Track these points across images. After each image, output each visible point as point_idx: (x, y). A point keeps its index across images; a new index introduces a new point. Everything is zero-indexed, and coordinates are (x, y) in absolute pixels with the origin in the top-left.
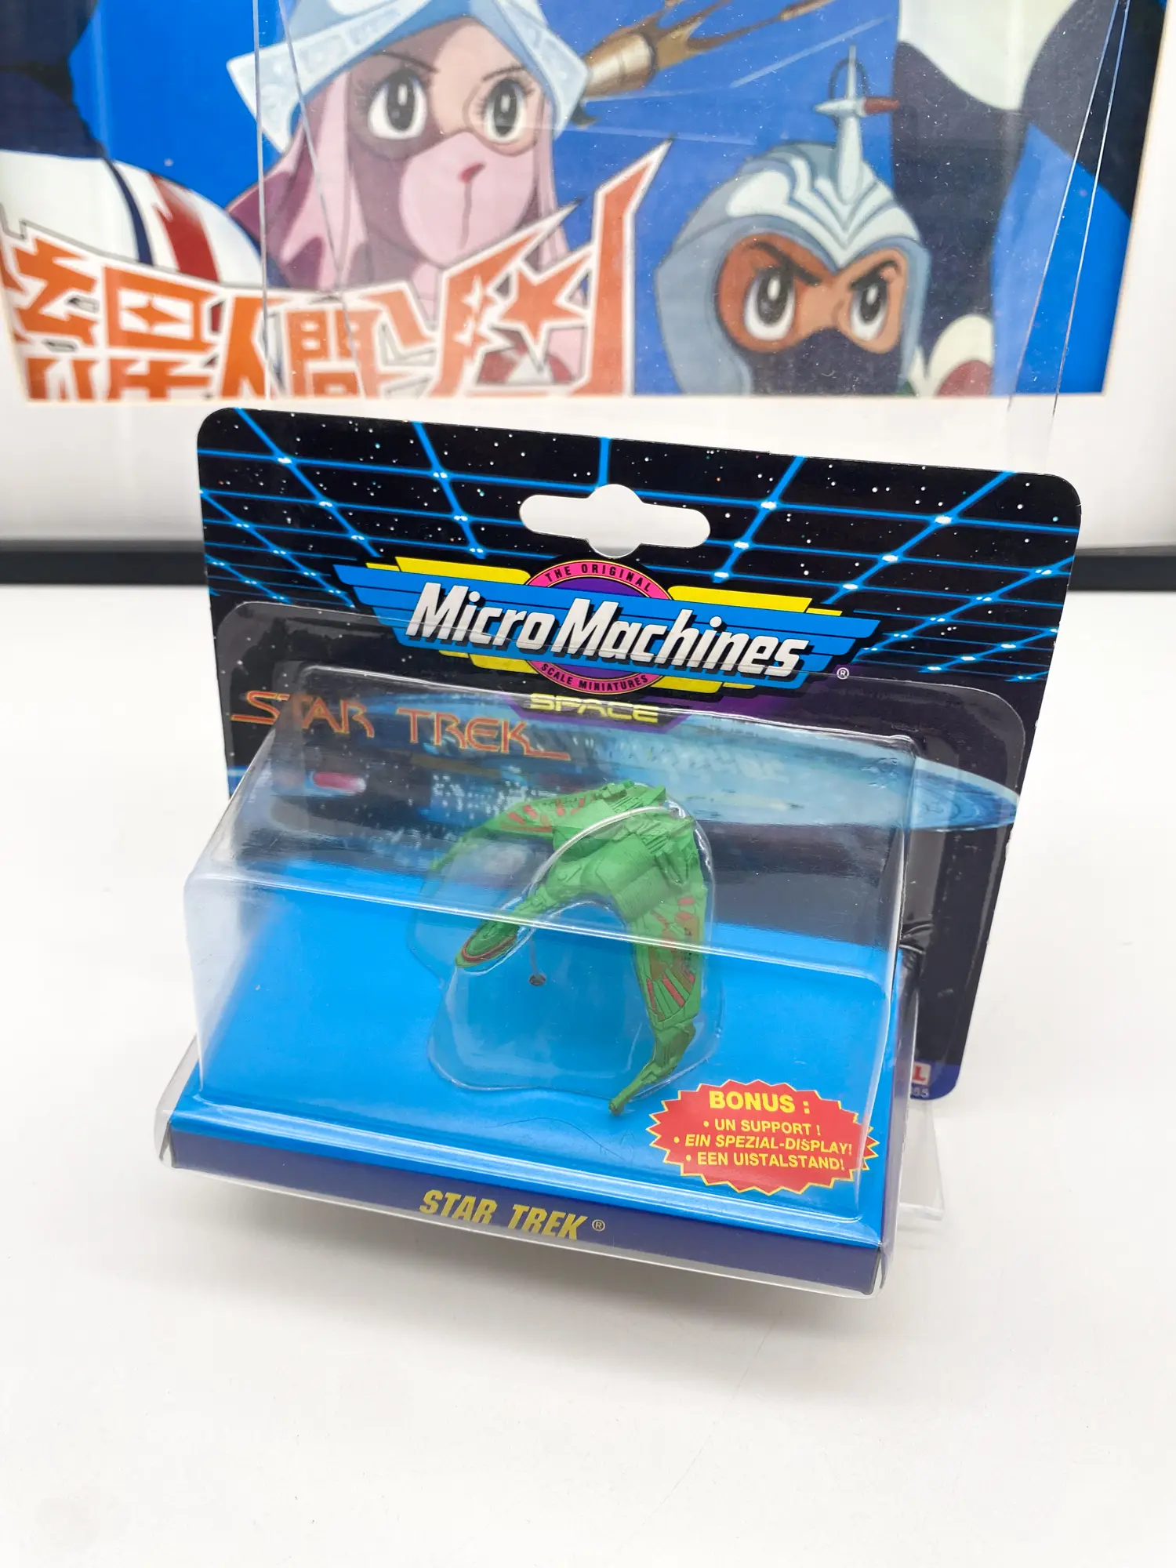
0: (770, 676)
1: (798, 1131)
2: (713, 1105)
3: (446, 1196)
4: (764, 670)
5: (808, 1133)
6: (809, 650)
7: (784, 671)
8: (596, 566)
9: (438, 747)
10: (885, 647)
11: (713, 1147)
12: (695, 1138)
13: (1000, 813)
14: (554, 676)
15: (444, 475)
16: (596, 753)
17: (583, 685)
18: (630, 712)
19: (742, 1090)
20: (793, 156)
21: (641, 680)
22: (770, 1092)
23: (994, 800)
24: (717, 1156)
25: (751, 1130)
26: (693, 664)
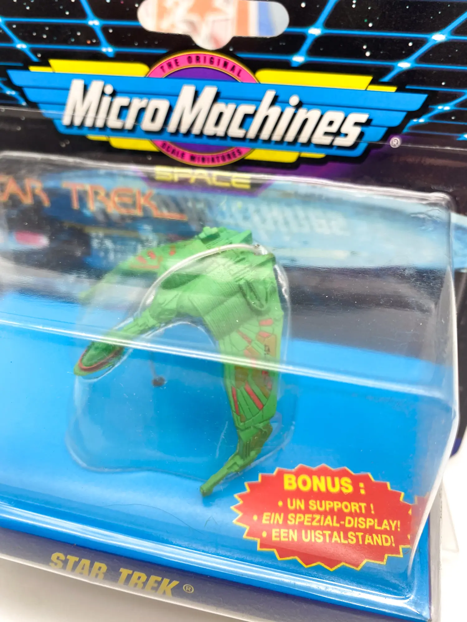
0: (337, 146)
1: (356, 511)
2: (287, 487)
3: (68, 558)
4: (333, 141)
6: (369, 122)
7: (348, 142)
8: (198, 56)
9: (93, 213)
10: (431, 118)
11: (285, 525)
12: (270, 516)
14: (172, 153)
16: (205, 213)
17: (193, 158)
18: (228, 180)
24: (288, 533)
25: (317, 509)
26: (277, 137)
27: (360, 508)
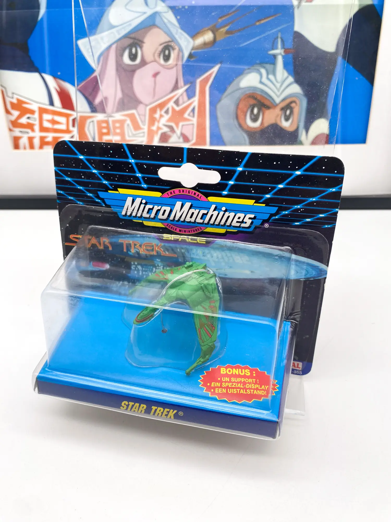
0: (243, 227)
1: (251, 382)
2: (222, 373)
3: (129, 403)
4: (240, 225)
5: (254, 382)
6: (255, 218)
7: (247, 225)
8: (184, 190)
9: (133, 253)
10: (280, 216)
11: (221, 387)
12: (215, 384)
13: (322, 273)
14: (171, 228)
15: (133, 161)
16: (186, 254)
17: (180, 231)
18: (196, 240)
19: (232, 368)
20: (261, 68)
21: (200, 229)
22: (242, 368)
23: (319, 269)
24: (222, 390)
25: (235, 381)
26: (217, 223)
27: (253, 381)
